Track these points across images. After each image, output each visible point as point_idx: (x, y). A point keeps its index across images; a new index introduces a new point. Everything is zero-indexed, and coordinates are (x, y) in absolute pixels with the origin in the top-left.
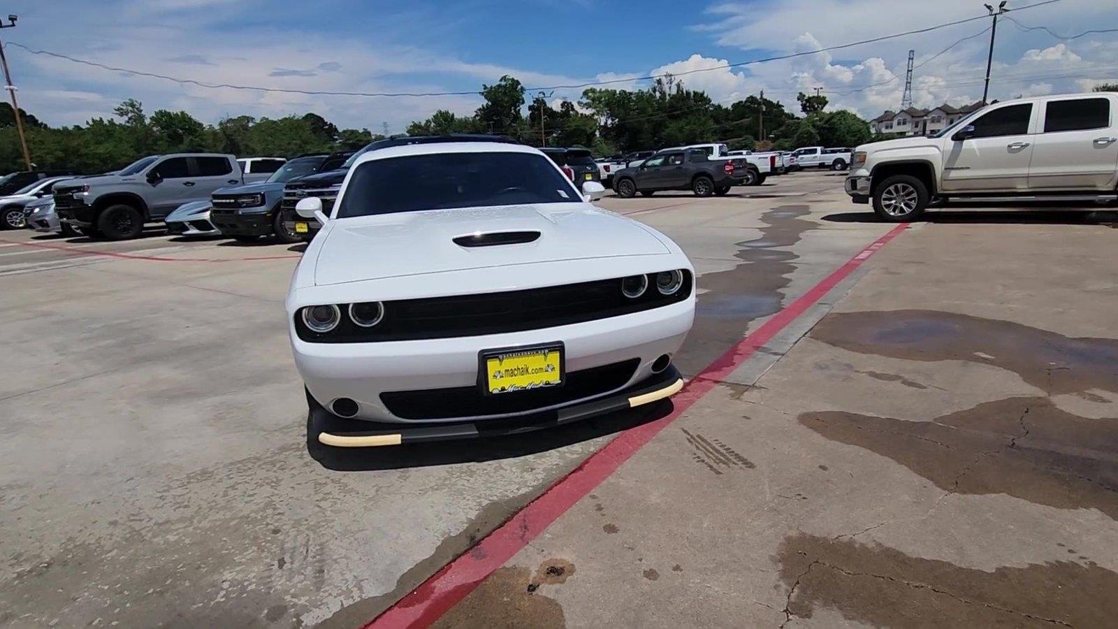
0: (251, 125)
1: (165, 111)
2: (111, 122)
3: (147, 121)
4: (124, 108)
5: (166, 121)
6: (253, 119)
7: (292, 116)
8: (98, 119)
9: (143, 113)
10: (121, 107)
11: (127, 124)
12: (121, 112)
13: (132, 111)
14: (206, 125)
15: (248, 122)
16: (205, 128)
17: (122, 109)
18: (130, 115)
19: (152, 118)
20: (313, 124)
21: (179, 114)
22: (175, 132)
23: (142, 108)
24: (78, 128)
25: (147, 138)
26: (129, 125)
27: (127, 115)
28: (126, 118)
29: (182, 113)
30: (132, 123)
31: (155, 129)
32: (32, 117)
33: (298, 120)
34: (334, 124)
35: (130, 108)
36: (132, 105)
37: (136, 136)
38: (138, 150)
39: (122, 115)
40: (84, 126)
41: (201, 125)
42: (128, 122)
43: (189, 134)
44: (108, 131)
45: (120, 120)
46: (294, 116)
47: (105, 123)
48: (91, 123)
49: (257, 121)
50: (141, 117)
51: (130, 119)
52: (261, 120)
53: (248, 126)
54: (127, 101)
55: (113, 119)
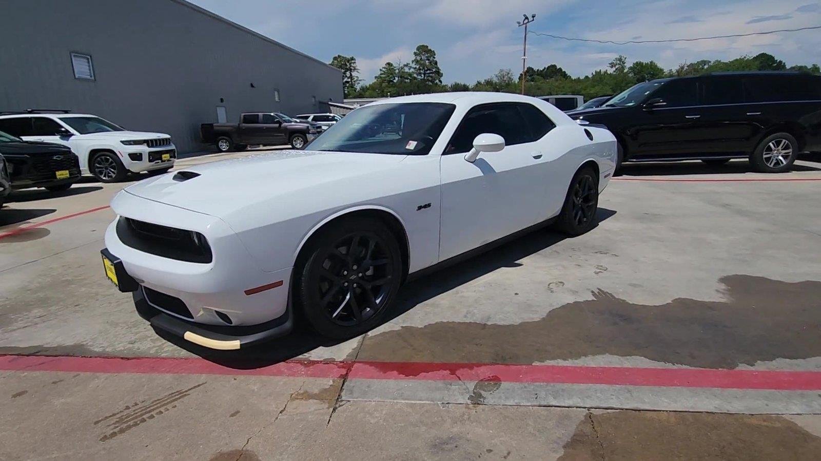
0: (706, 67)
1: (640, 62)
2: (606, 72)
3: (626, 71)
4: (615, 62)
5: (638, 69)
6: (710, 62)
7: (743, 57)
8: (599, 71)
9: (625, 65)
12: (612, 65)
13: (619, 64)
14: (666, 70)
15: (705, 65)
16: (665, 72)
17: (613, 63)
18: (617, 66)
19: (630, 68)
20: (761, 63)
23: (625, 61)
24: (587, 77)
25: (622, 82)
26: (615, 73)
27: (615, 66)
28: (614, 69)
30: (617, 72)
31: (629, 75)
32: (565, 72)
34: (783, 62)
35: (618, 62)
36: (620, 60)
37: (616, 81)
38: (614, 91)
39: (612, 67)
40: (590, 76)
41: (662, 70)
42: (615, 72)
45: (611, 71)
46: (745, 57)
47: (602, 73)
48: (594, 74)
49: (711, 64)
50: (623, 68)
51: (616, 69)
52: (714, 63)
53: (703, 68)
54: (618, 57)
55: (607, 70)
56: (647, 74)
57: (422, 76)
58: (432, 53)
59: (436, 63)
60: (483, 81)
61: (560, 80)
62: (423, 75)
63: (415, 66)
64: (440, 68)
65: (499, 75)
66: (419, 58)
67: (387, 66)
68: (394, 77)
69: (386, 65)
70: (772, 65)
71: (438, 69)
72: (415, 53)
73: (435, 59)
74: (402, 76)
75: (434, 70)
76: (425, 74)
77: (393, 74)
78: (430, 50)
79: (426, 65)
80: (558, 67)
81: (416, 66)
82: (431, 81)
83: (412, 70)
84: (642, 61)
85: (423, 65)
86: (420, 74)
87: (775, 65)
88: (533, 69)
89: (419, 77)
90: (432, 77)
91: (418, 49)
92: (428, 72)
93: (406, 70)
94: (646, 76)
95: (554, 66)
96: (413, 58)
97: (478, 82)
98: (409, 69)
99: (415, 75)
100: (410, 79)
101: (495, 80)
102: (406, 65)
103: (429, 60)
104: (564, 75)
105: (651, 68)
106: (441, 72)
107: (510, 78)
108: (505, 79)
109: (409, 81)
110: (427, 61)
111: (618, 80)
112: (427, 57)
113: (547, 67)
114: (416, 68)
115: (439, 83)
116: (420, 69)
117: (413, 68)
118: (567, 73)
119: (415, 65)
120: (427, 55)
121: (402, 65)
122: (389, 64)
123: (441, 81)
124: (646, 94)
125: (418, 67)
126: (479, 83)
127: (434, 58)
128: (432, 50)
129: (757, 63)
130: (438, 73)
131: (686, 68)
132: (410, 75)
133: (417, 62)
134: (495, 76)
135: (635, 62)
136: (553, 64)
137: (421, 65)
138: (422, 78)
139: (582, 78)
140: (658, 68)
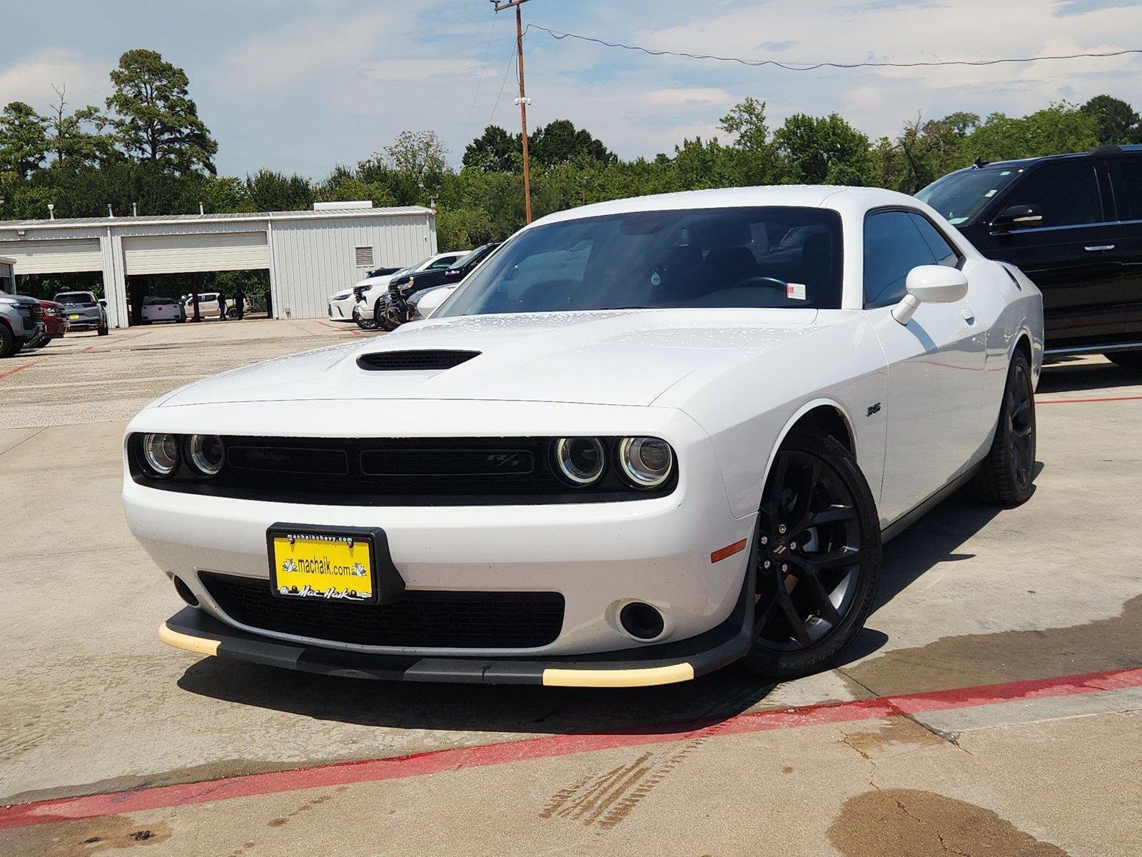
0: (969, 131)
1: (804, 117)
2: (713, 144)
3: (769, 140)
4: (736, 115)
5: (802, 137)
6: (976, 118)
7: (1056, 106)
8: (694, 140)
9: (765, 123)
10: (732, 114)
11: (737, 147)
12: (730, 124)
13: (748, 122)
14: (874, 142)
15: (965, 126)
16: (870, 145)
17: (732, 118)
18: (743, 129)
19: (780, 134)
20: (1102, 121)
21: (828, 120)
22: (815, 157)
23: (764, 114)
24: (662, 158)
26: (741, 147)
27: (738, 128)
28: (736, 135)
29: (833, 118)
30: (745, 144)
31: (782, 153)
32: (598, 143)
33: (1070, 115)
35: (746, 116)
36: (750, 109)
37: (745, 169)
39: (730, 129)
40: (672, 155)
41: (862, 140)
42: (739, 142)
43: (840, 160)
44: (704, 162)
45: (728, 140)
46: (1061, 107)
47: (704, 147)
48: (682, 148)
49: (983, 123)
50: (760, 132)
51: (742, 137)
52: (990, 120)
53: (962, 135)
54: (742, 101)
55: (716, 139)
56: (827, 151)
57: (144, 151)
58: (177, 78)
59: (191, 109)
60: (353, 169)
61: (592, 166)
62: (147, 147)
63: (117, 118)
64: (207, 125)
65: (400, 148)
66: (129, 91)
67: (12, 116)
68: (40, 152)
69: (6, 110)
70: (1127, 126)
71: (200, 126)
72: (116, 77)
73: (187, 98)
74: (71, 145)
75: (186, 131)
76: (154, 144)
77: (34, 143)
78: (170, 67)
79: (158, 115)
80: (578, 129)
81: (122, 116)
82: (177, 167)
83: (109, 130)
84: (808, 114)
85: (149, 116)
86: (138, 142)
87: (1136, 125)
88: (503, 133)
89: (136, 154)
90: (180, 153)
91: (128, 60)
92: (166, 136)
93: (87, 128)
94: (825, 155)
95: (565, 126)
96: (111, 90)
97: (339, 170)
98: (100, 127)
99: (119, 147)
100: (102, 160)
101: (390, 164)
102: (88, 114)
103: (166, 98)
104: (597, 150)
105: (834, 134)
106: (212, 137)
107: (434, 159)
108: (420, 160)
109: (97, 165)
110: (160, 104)
111: (753, 165)
112: (158, 89)
113: (544, 127)
114: (119, 124)
115: (207, 173)
116: (138, 128)
117: (112, 122)
118: (604, 145)
119: (119, 112)
120: (158, 84)
121: (69, 113)
122: (17, 108)
123: (213, 170)
124: (989, 195)
125: (128, 120)
126: (342, 174)
127: (185, 93)
128: (176, 66)
129: (1092, 120)
130: (202, 142)
131: (921, 134)
132: (102, 145)
133: (124, 104)
134: (385, 153)
135: (790, 117)
136: (562, 119)
137: (140, 112)
138: (147, 155)
139: (650, 159)
140: (853, 136)
